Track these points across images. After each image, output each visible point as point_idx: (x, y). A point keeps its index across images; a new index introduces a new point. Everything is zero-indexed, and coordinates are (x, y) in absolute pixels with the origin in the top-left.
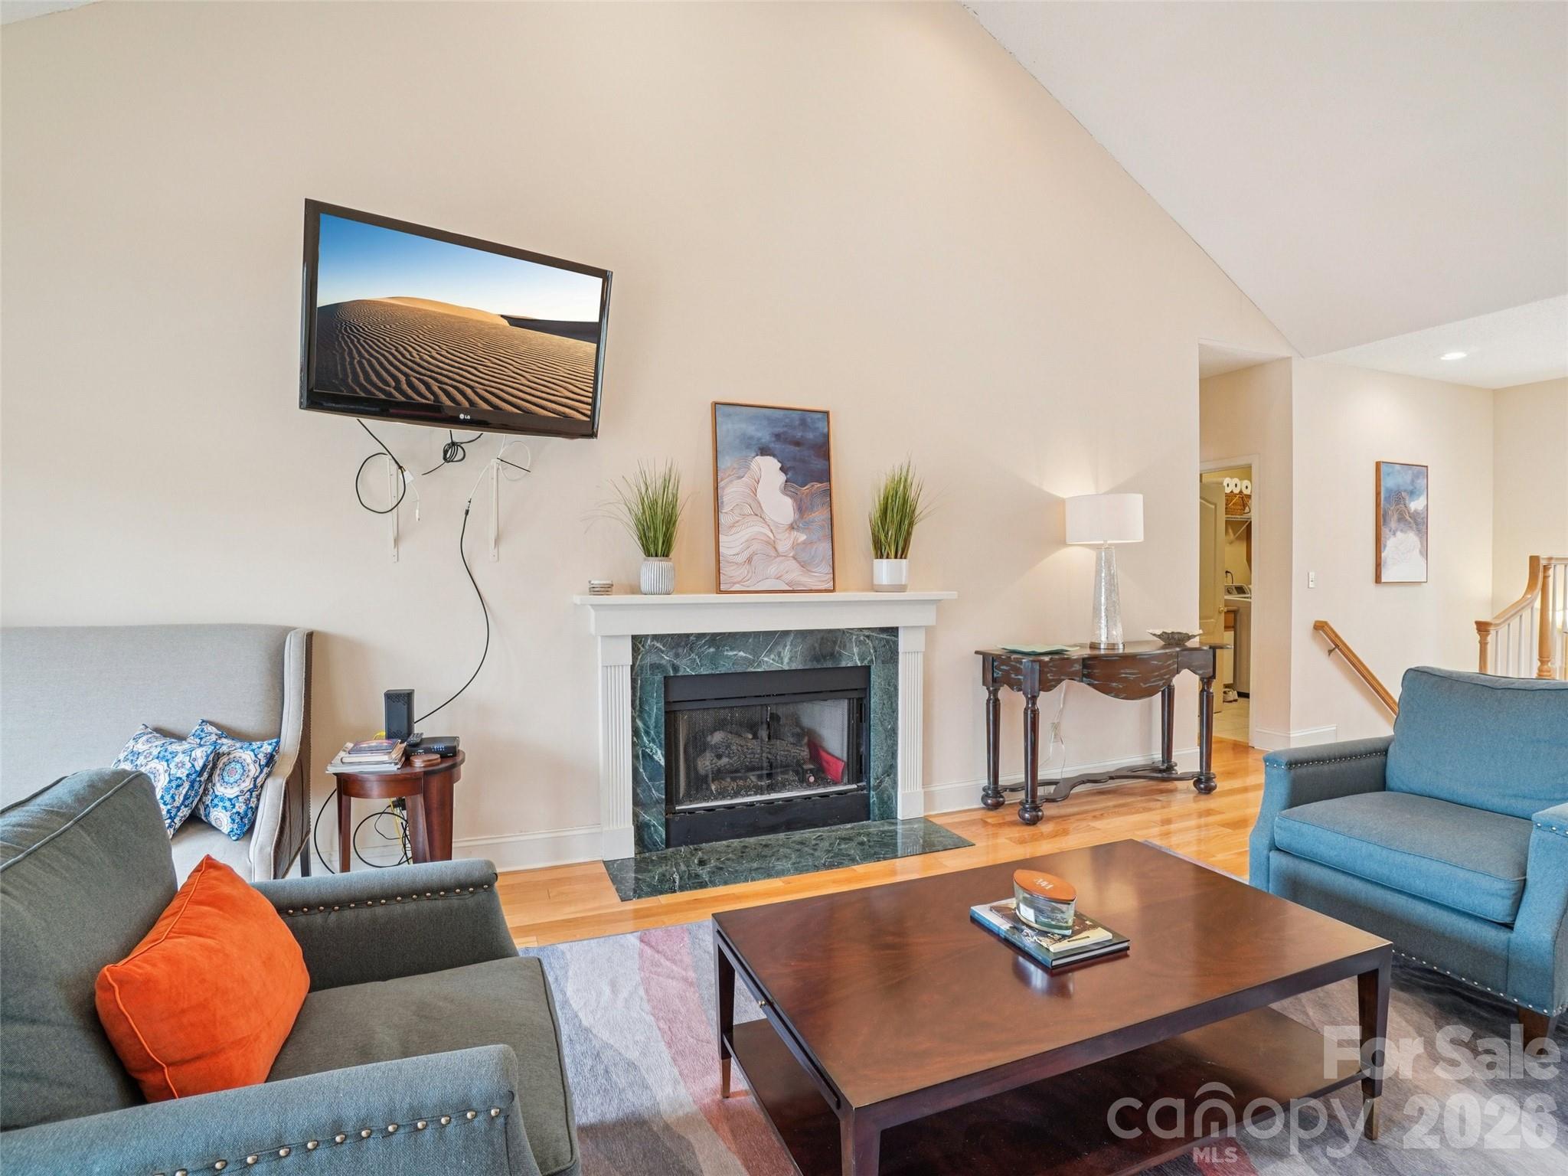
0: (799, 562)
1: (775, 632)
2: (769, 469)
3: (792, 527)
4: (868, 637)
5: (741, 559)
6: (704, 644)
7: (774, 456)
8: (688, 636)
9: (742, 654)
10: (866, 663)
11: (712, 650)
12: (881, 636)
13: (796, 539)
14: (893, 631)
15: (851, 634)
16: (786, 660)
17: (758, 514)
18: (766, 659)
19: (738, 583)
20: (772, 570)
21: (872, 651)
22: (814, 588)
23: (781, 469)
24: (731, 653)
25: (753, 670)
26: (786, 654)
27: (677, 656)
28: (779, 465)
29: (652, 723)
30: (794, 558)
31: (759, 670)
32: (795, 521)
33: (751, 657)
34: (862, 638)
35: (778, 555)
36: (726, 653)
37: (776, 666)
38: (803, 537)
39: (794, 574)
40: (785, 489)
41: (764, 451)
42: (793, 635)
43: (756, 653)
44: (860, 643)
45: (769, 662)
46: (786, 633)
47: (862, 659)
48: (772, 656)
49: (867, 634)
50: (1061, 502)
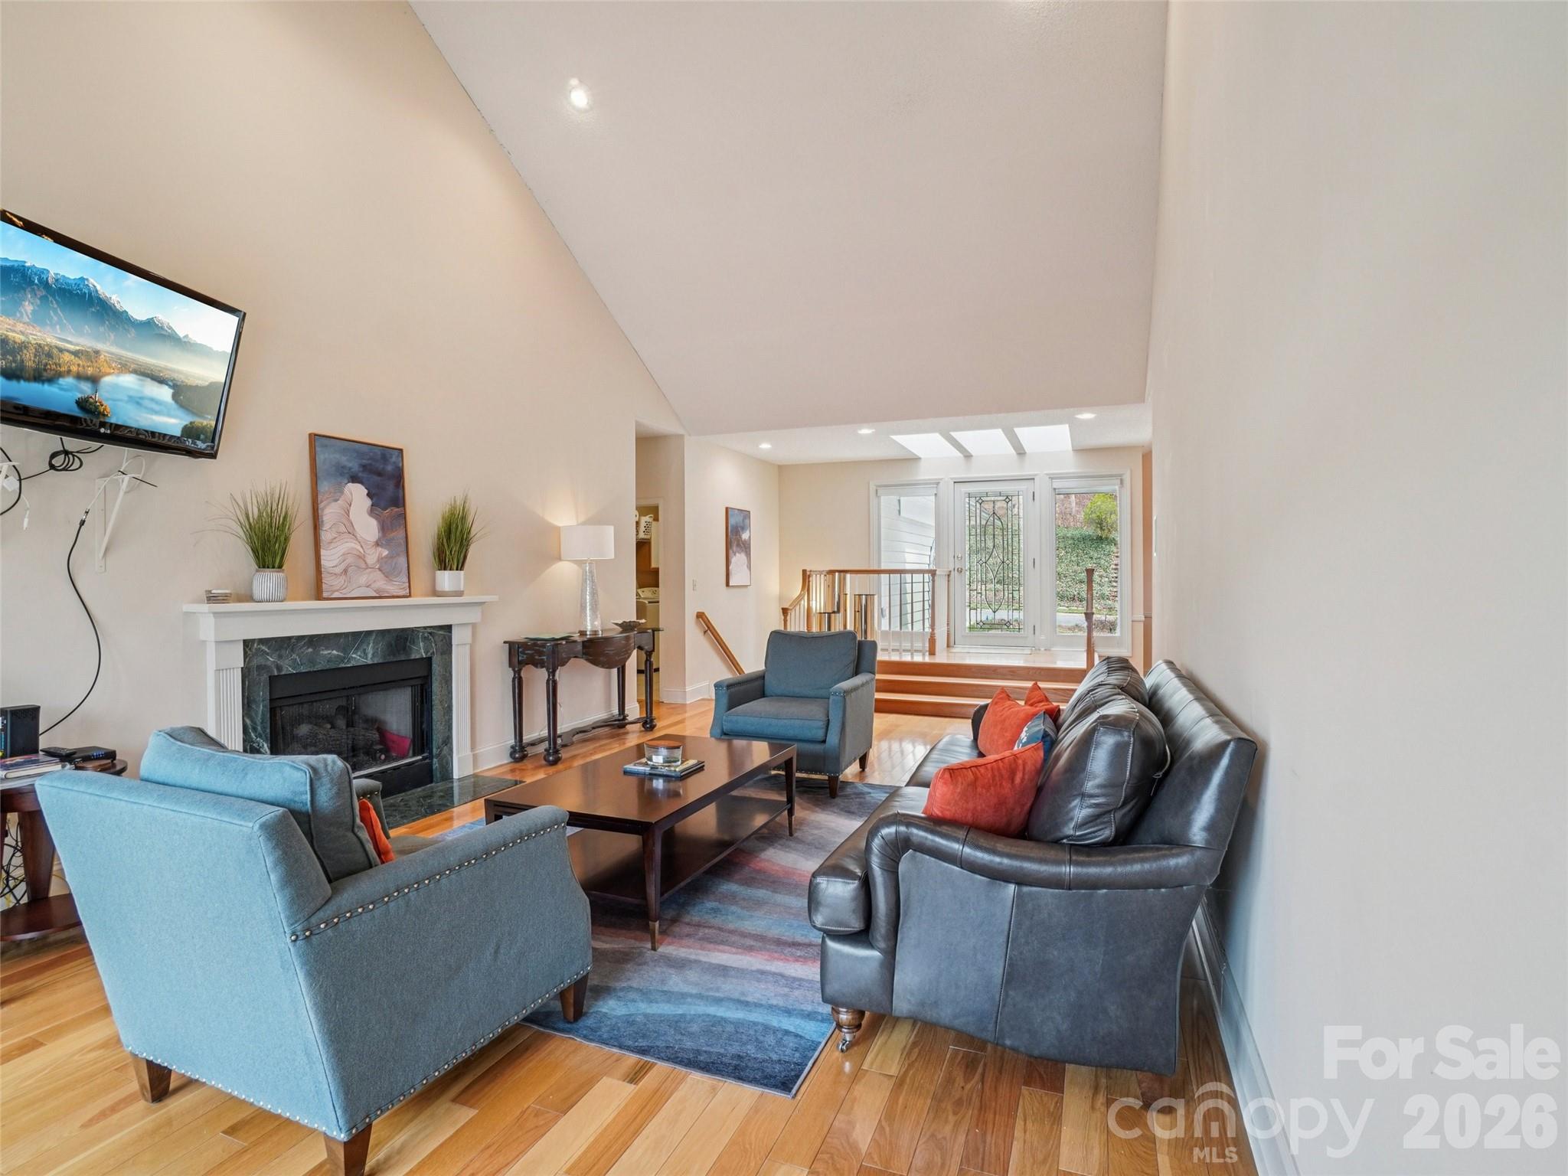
0: (384, 574)
1: (361, 632)
2: (357, 494)
3: (377, 544)
4: (430, 633)
5: (338, 570)
6: (304, 645)
7: (361, 483)
8: (289, 638)
9: (335, 652)
10: (429, 654)
11: (310, 650)
12: (440, 632)
13: (380, 554)
14: (448, 628)
15: (418, 631)
16: (370, 656)
17: (351, 533)
18: (354, 656)
19: (337, 591)
20: (363, 579)
21: (433, 645)
22: (395, 594)
23: (368, 495)
24: (326, 652)
25: (343, 665)
26: (370, 651)
27: (280, 657)
28: (366, 491)
29: (259, 720)
30: (380, 569)
31: (349, 665)
32: (379, 539)
33: (342, 654)
34: (426, 635)
35: (367, 567)
36: (321, 652)
37: (362, 661)
38: (385, 553)
39: (381, 583)
40: (372, 512)
41: (354, 479)
42: (374, 634)
43: (345, 650)
44: (425, 639)
45: (357, 658)
46: (369, 633)
47: (426, 653)
48: (359, 653)
49: (429, 631)
50: (558, 529)
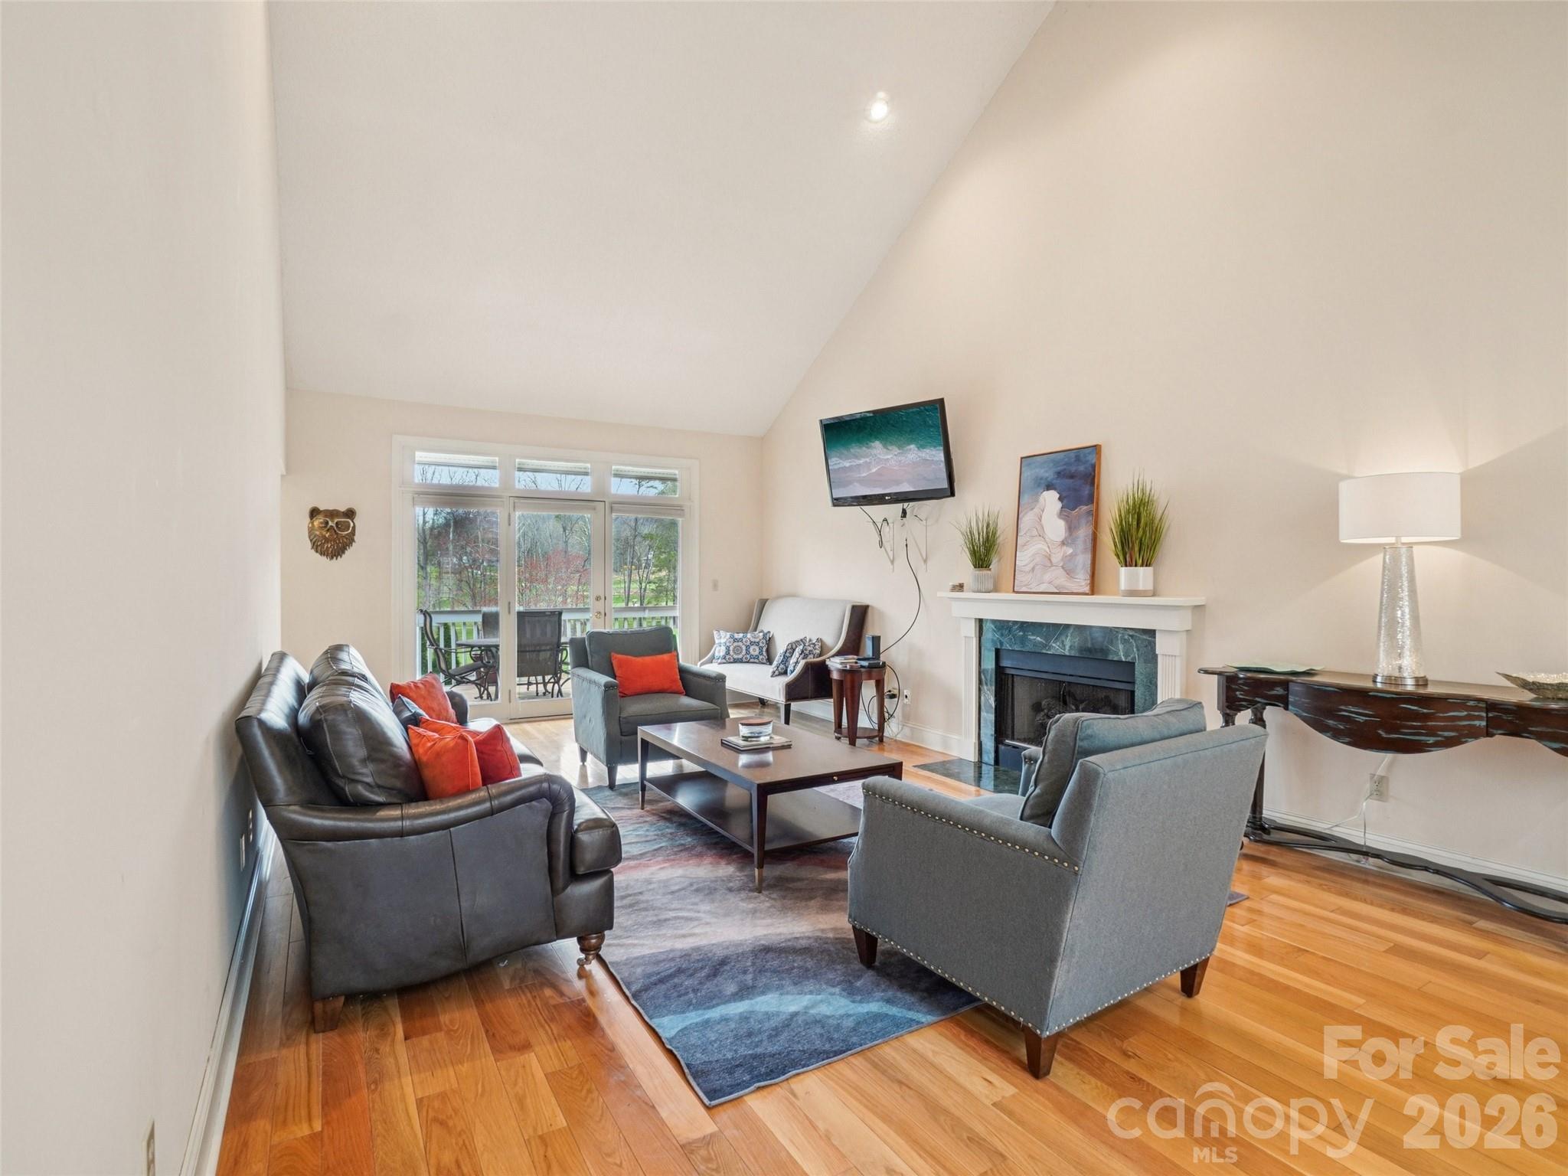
0: (1066, 571)
1: (1061, 625)
2: (1051, 500)
3: (1063, 543)
4: (1132, 636)
5: (1027, 569)
6: (1017, 629)
7: (1055, 489)
8: (1008, 622)
9: (1038, 639)
10: (1129, 659)
11: (1021, 633)
12: (1145, 637)
13: (1065, 553)
14: (1152, 633)
15: (1117, 632)
16: (1067, 648)
17: (1041, 535)
18: (1054, 645)
19: (1025, 586)
20: (1047, 577)
21: (1135, 649)
22: (1075, 591)
23: (1060, 499)
24: (1032, 637)
25: (1044, 651)
26: (1068, 644)
27: (1002, 635)
28: (1058, 496)
29: (989, 678)
30: (1063, 567)
31: (1049, 652)
32: (1066, 538)
33: (1044, 642)
34: (1126, 637)
35: (1052, 566)
36: (1029, 637)
37: (1060, 651)
38: (1070, 551)
39: (1062, 581)
40: (1061, 515)
41: (1049, 487)
42: (1071, 630)
43: (1047, 638)
44: (1125, 641)
45: (1056, 648)
46: (1067, 626)
47: (1126, 656)
48: (1058, 643)
49: (1131, 634)
